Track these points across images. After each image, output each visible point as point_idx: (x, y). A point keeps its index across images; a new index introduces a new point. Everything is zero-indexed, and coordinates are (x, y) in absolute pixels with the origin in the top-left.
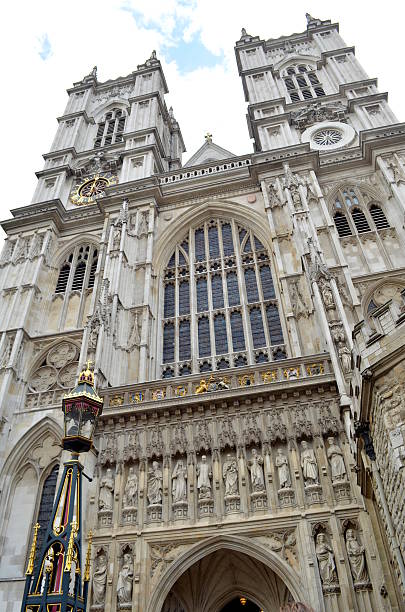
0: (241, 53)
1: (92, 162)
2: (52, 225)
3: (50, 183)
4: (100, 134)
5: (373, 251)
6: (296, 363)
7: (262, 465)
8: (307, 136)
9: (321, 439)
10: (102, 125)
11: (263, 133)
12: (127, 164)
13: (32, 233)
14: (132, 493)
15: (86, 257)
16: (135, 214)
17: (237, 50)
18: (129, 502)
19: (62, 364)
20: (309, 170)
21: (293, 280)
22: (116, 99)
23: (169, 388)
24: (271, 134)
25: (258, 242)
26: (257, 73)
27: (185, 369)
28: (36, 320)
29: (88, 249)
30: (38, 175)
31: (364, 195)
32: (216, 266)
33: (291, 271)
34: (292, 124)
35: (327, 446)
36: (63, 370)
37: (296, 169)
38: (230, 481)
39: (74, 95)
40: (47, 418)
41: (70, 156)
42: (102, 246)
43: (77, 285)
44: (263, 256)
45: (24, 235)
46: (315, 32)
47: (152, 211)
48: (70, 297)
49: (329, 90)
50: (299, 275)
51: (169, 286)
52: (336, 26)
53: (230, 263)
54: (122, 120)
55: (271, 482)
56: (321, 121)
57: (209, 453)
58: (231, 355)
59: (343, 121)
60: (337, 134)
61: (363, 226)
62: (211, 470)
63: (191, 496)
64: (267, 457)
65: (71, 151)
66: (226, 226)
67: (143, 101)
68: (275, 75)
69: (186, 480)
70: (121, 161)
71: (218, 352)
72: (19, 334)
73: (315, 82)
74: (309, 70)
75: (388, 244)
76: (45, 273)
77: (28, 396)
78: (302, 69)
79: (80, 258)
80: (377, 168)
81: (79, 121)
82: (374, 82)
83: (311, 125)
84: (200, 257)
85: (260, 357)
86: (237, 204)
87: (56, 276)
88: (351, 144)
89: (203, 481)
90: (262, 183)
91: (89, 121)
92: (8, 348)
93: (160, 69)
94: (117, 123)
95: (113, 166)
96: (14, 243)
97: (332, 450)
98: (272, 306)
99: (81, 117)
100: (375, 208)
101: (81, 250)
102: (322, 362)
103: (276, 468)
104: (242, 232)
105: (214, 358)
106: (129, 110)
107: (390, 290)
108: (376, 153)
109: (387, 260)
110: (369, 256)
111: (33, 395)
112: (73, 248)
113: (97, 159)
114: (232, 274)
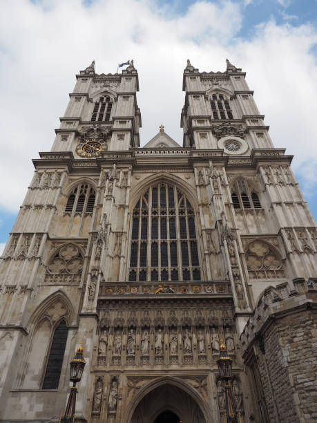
0: (187, 78)
1: (92, 130)
2: (67, 169)
3: (65, 138)
4: (96, 110)
5: (251, 220)
6: (210, 283)
7: (191, 339)
8: (221, 144)
9: (222, 328)
10: (97, 104)
11: (196, 136)
12: (114, 137)
13: (54, 171)
14: (118, 346)
15: (85, 192)
16: (119, 172)
17: (185, 76)
18: (116, 351)
19: (68, 258)
20: (222, 167)
21: (209, 231)
22: (107, 89)
23: (140, 287)
24: (202, 137)
25: (188, 203)
26: (196, 95)
27: (144, 273)
28: (54, 227)
29: (87, 187)
30: (57, 131)
31: (249, 186)
32: (163, 212)
33: (208, 226)
34: (213, 133)
35: (225, 333)
36: (70, 262)
37: (216, 164)
38: (174, 346)
39: (80, 80)
40: (59, 291)
41: (78, 122)
42: (99, 189)
43: (79, 209)
44: (191, 212)
45: (48, 171)
46: (232, 75)
47: (130, 173)
48: (75, 216)
49: (236, 116)
50: (212, 230)
51: (136, 220)
52: (244, 74)
53: (172, 212)
54: (110, 105)
55: (195, 349)
56: (230, 135)
57: (162, 328)
58: (169, 268)
59: (243, 138)
60: (238, 146)
61: (247, 204)
62: (163, 338)
63: (152, 352)
64: (194, 335)
65: (79, 119)
66: (171, 189)
67: (126, 96)
68: (206, 98)
69: (149, 342)
70: (110, 134)
71: (162, 265)
72: (45, 237)
73: (228, 107)
74: (225, 99)
75: (260, 218)
76: (60, 198)
77: (47, 275)
78: (221, 97)
79: (81, 192)
80: (259, 172)
81: (84, 99)
82: (263, 117)
83: (224, 136)
84: (155, 205)
85: (186, 273)
86: (179, 178)
87: (66, 200)
88: (245, 153)
89: (158, 344)
90: (195, 169)
91: (89, 100)
92: (37, 244)
93: (136, 76)
94: (107, 105)
95: (105, 136)
96: (41, 175)
97: (228, 335)
98: (194, 244)
99: (85, 97)
100: (255, 195)
101: (82, 187)
102: (224, 285)
103: (198, 341)
104: (180, 195)
105: (160, 268)
106: (116, 100)
107: (259, 245)
108: (260, 164)
109: (258, 227)
110: (249, 223)
111: (50, 275)
112: (78, 185)
113: (95, 129)
114: (173, 219)
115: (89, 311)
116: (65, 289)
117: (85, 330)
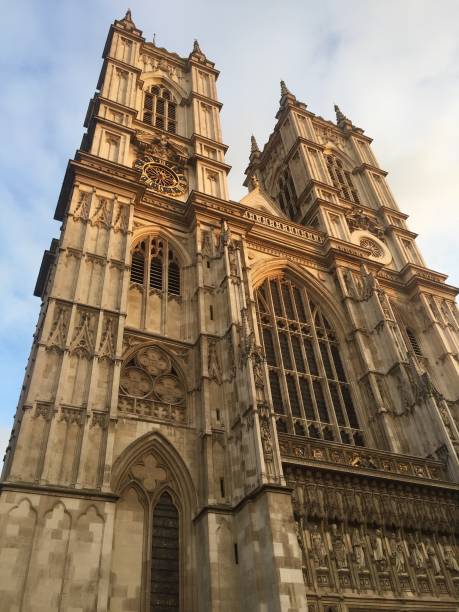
1: (157, 143)
2: (134, 200)
3: (113, 140)
4: (148, 106)
8: (355, 237)
10: (149, 97)
11: (324, 214)
12: (201, 171)
14: (323, 551)
15: (161, 255)
18: (320, 561)
19: (154, 371)
21: (379, 377)
22: (165, 75)
24: (332, 220)
26: (312, 147)
29: (160, 245)
32: (294, 327)
36: (159, 380)
40: (156, 433)
41: (131, 118)
42: (200, 258)
43: (156, 283)
44: (332, 337)
45: (100, 193)
46: (353, 134)
47: (245, 245)
48: (151, 294)
49: (364, 202)
50: (383, 374)
52: (369, 140)
53: (306, 330)
54: (173, 107)
56: (365, 229)
58: (319, 424)
59: (382, 240)
60: (377, 249)
62: (383, 544)
65: (134, 113)
66: (296, 291)
67: (205, 103)
69: (363, 549)
70: (193, 162)
71: (308, 417)
72: (122, 320)
73: (351, 184)
74: (344, 168)
77: (121, 397)
78: (339, 164)
79: (153, 252)
81: (133, 78)
82: (405, 217)
83: (357, 228)
84: (279, 311)
86: (312, 275)
88: (389, 264)
89: (380, 553)
90: (338, 269)
91: (138, 83)
92: (109, 332)
93: (215, 73)
94: (166, 105)
99: (135, 75)
101: (155, 243)
106: (187, 103)
111: (127, 399)
112: (149, 236)
113: (163, 143)
114: (309, 343)
115: (272, 481)
116: (165, 431)
117: (280, 516)
